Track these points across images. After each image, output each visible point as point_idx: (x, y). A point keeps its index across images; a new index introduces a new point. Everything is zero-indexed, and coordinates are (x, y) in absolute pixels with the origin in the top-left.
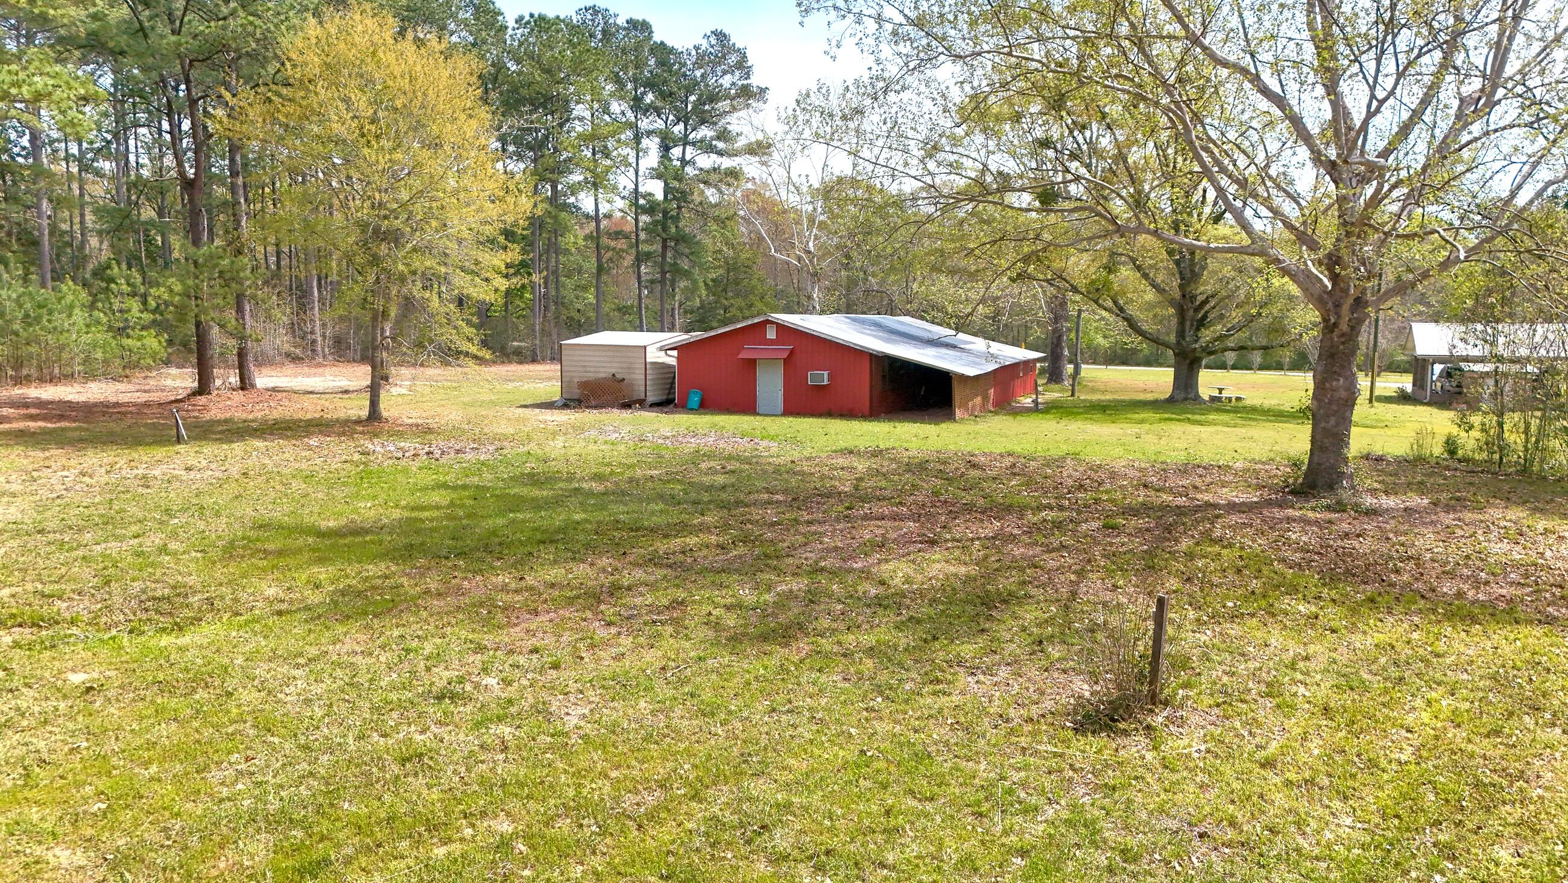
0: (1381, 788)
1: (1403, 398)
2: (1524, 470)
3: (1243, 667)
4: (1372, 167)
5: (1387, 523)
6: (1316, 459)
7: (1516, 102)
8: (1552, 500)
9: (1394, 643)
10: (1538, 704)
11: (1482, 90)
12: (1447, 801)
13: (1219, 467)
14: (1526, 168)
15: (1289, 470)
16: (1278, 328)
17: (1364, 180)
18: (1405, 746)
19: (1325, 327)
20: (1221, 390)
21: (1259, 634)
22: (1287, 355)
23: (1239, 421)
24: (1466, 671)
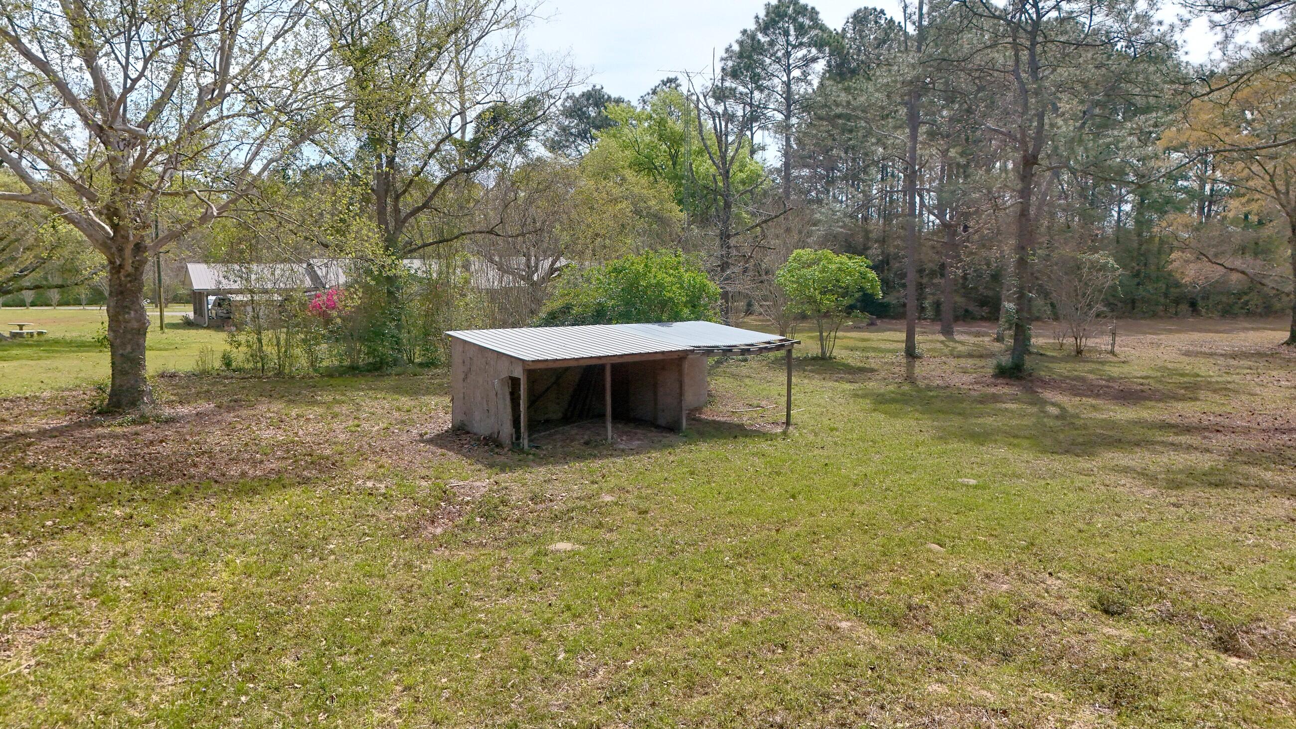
0: (195, 644)
1: (188, 324)
2: (279, 373)
3: (67, 577)
4: (135, 136)
5: (184, 427)
6: (118, 382)
7: (240, 97)
8: (300, 393)
9: (197, 524)
10: (302, 544)
11: (215, 83)
12: (246, 636)
13: (26, 398)
14: (253, 148)
15: (94, 393)
16: (70, 269)
17: (130, 145)
18: (211, 604)
19: (113, 268)
20: (21, 327)
21: (80, 544)
22: (83, 292)
23: (42, 354)
24: (252, 532)
